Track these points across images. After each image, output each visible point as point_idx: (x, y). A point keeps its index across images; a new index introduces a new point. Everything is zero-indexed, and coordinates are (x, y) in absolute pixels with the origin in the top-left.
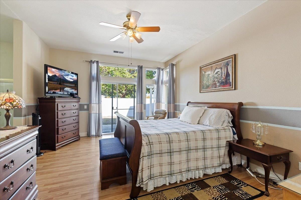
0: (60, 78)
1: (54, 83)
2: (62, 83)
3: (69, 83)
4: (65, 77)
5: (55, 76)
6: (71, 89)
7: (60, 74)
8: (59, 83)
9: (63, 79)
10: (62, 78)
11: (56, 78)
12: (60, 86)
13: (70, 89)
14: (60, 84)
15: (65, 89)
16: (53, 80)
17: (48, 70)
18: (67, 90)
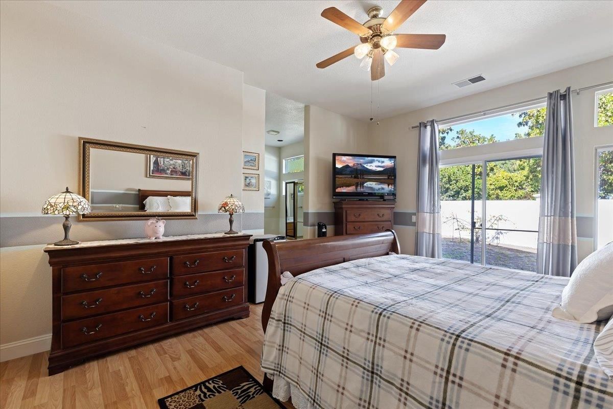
0: (357, 169)
1: (345, 177)
2: (359, 176)
3: (373, 175)
4: (365, 166)
5: (347, 166)
6: (379, 184)
7: (356, 163)
8: (353, 176)
9: (360, 170)
10: (359, 167)
11: (348, 170)
12: (356, 180)
13: (376, 184)
14: (355, 177)
15: (365, 184)
16: (344, 173)
17: (336, 161)
18: (369, 186)
